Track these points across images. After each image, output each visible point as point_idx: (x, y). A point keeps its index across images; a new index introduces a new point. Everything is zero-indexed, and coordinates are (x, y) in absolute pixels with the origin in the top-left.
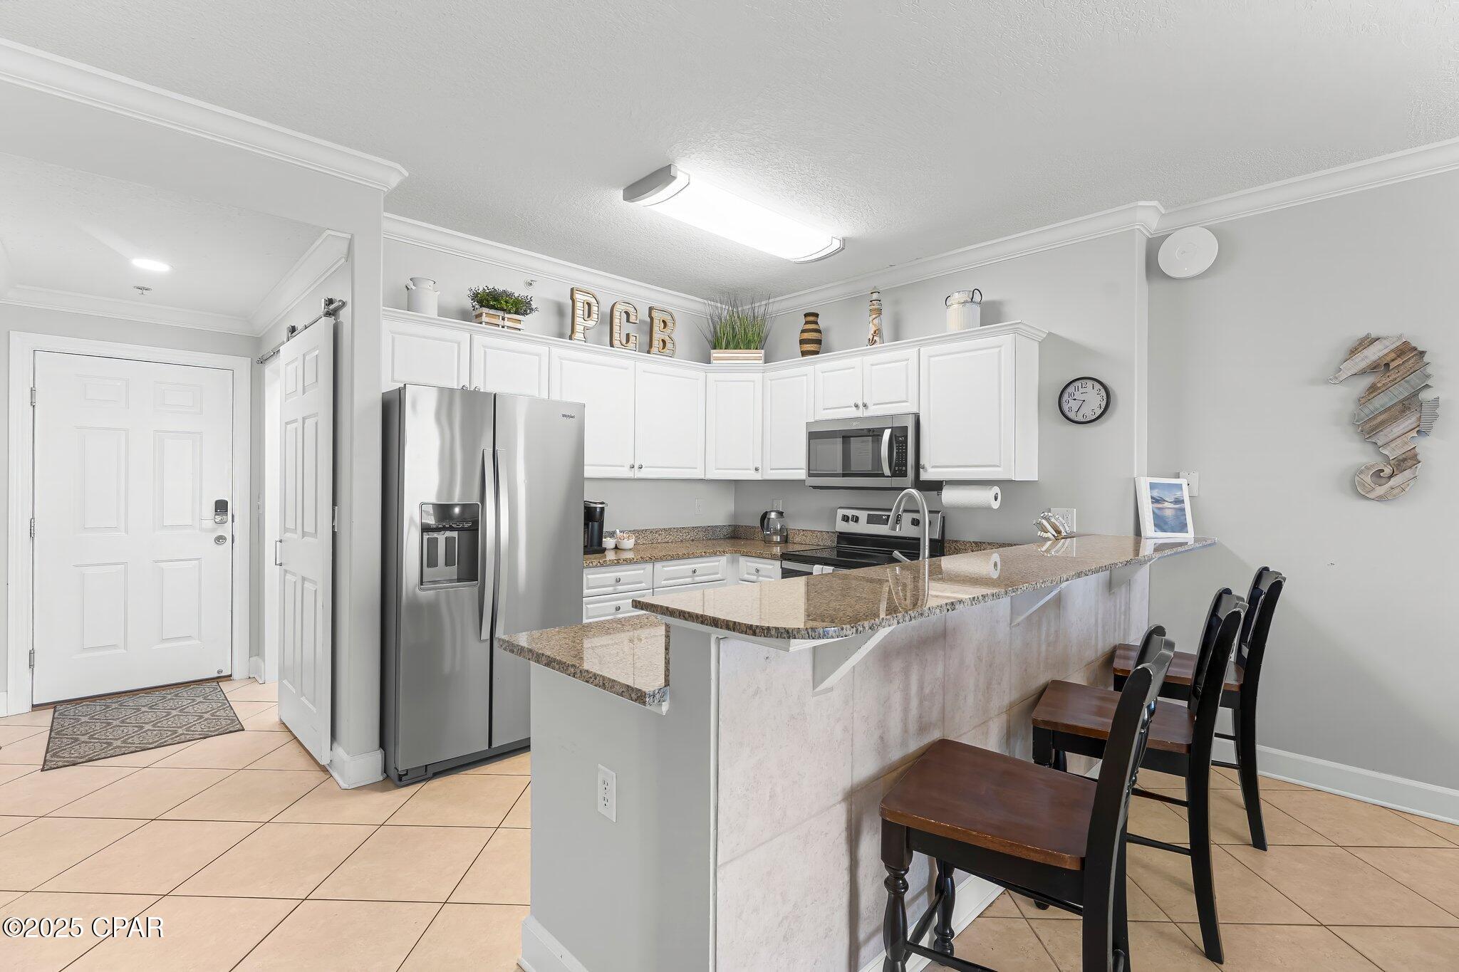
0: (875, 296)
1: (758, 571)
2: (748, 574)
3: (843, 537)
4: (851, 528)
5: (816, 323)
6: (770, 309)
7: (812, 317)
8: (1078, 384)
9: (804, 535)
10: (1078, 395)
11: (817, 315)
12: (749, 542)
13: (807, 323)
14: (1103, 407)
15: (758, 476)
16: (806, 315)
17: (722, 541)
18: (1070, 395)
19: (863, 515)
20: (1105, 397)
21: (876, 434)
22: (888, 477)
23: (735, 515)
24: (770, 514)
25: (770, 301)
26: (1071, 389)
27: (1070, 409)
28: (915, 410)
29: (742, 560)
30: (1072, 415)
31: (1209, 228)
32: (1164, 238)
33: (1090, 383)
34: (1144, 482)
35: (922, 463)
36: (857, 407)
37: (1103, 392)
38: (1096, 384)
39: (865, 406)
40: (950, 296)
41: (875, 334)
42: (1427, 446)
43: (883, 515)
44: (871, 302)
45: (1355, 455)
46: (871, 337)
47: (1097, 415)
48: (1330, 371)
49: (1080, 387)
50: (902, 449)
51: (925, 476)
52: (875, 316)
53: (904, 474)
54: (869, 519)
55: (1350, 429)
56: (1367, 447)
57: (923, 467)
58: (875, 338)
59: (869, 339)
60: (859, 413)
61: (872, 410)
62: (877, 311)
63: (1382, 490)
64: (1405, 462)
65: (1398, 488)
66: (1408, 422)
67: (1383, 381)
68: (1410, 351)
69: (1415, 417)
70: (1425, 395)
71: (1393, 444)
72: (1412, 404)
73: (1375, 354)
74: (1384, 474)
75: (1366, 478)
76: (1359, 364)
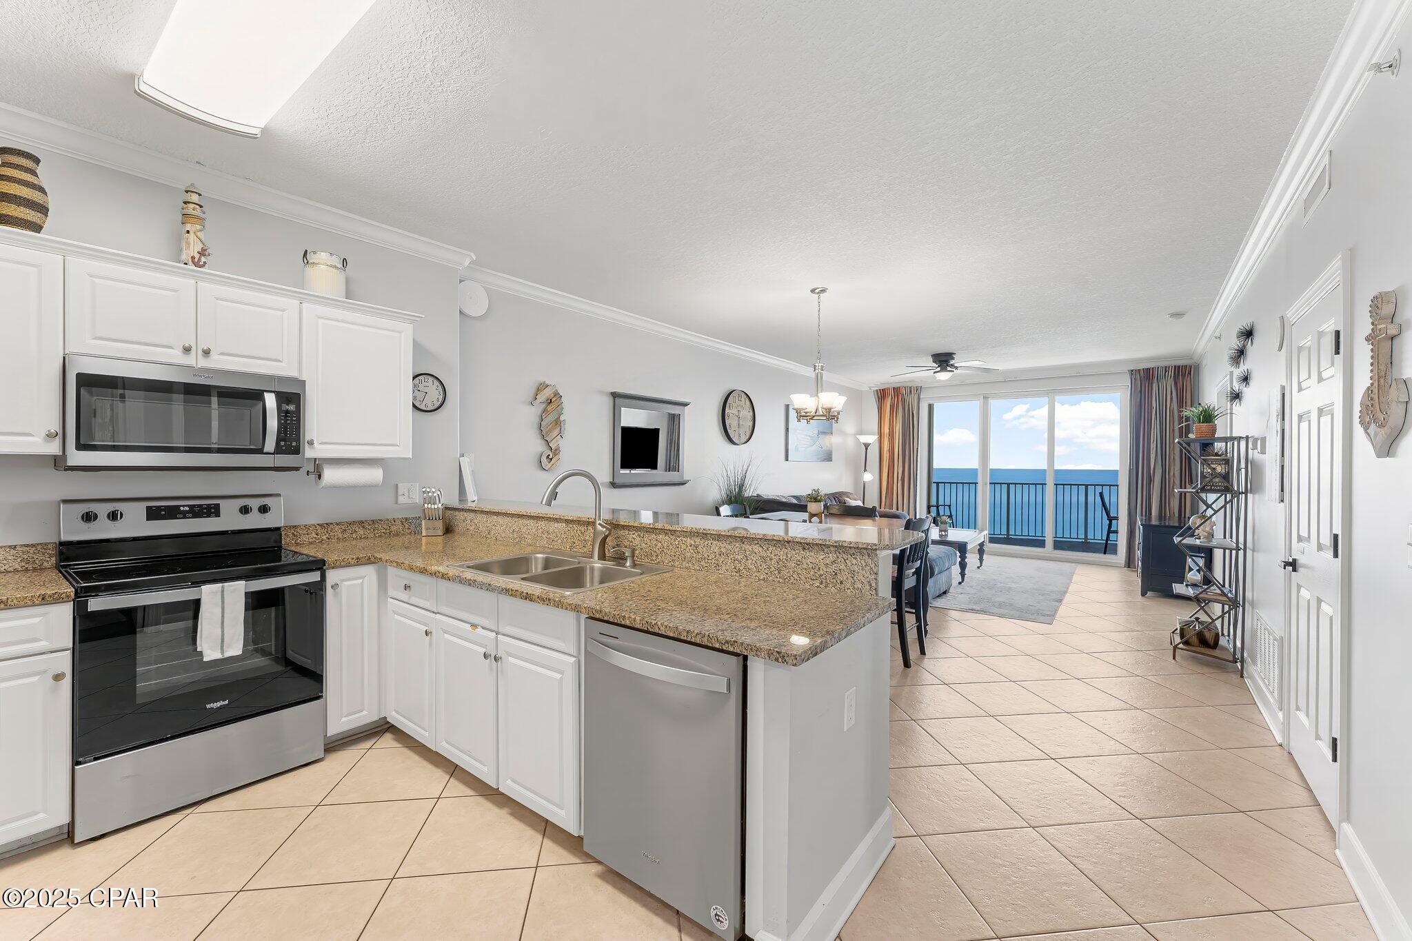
0: (193, 198)
5: (32, 172)
7: (21, 158)
8: (421, 378)
10: (422, 387)
13: (11, 166)
14: (440, 400)
18: (415, 386)
19: (136, 510)
20: (442, 392)
21: (246, 396)
22: (272, 453)
27: (415, 398)
28: (296, 374)
30: (417, 404)
31: (487, 290)
32: (462, 281)
33: (431, 379)
34: (465, 462)
35: (308, 438)
36: (187, 350)
37: (440, 388)
38: (435, 381)
39: (207, 353)
40: (315, 253)
41: (203, 253)
42: (562, 443)
43: (183, 506)
44: (185, 203)
45: (538, 446)
46: (197, 256)
47: (436, 407)
48: (530, 399)
49: (423, 381)
50: (292, 420)
51: (309, 453)
52: (198, 227)
53: (297, 451)
54: (153, 514)
55: (538, 432)
56: (543, 442)
57: (311, 443)
58: (203, 259)
59: (193, 257)
60: (191, 359)
61: (216, 360)
62: (200, 220)
63: (549, 465)
64: (556, 452)
65: (554, 465)
66: (556, 432)
67: (549, 408)
68: (557, 395)
69: (559, 429)
70: (562, 418)
71: (553, 441)
72: (558, 422)
73: (547, 393)
74: (550, 457)
75: (544, 459)
76: (542, 397)
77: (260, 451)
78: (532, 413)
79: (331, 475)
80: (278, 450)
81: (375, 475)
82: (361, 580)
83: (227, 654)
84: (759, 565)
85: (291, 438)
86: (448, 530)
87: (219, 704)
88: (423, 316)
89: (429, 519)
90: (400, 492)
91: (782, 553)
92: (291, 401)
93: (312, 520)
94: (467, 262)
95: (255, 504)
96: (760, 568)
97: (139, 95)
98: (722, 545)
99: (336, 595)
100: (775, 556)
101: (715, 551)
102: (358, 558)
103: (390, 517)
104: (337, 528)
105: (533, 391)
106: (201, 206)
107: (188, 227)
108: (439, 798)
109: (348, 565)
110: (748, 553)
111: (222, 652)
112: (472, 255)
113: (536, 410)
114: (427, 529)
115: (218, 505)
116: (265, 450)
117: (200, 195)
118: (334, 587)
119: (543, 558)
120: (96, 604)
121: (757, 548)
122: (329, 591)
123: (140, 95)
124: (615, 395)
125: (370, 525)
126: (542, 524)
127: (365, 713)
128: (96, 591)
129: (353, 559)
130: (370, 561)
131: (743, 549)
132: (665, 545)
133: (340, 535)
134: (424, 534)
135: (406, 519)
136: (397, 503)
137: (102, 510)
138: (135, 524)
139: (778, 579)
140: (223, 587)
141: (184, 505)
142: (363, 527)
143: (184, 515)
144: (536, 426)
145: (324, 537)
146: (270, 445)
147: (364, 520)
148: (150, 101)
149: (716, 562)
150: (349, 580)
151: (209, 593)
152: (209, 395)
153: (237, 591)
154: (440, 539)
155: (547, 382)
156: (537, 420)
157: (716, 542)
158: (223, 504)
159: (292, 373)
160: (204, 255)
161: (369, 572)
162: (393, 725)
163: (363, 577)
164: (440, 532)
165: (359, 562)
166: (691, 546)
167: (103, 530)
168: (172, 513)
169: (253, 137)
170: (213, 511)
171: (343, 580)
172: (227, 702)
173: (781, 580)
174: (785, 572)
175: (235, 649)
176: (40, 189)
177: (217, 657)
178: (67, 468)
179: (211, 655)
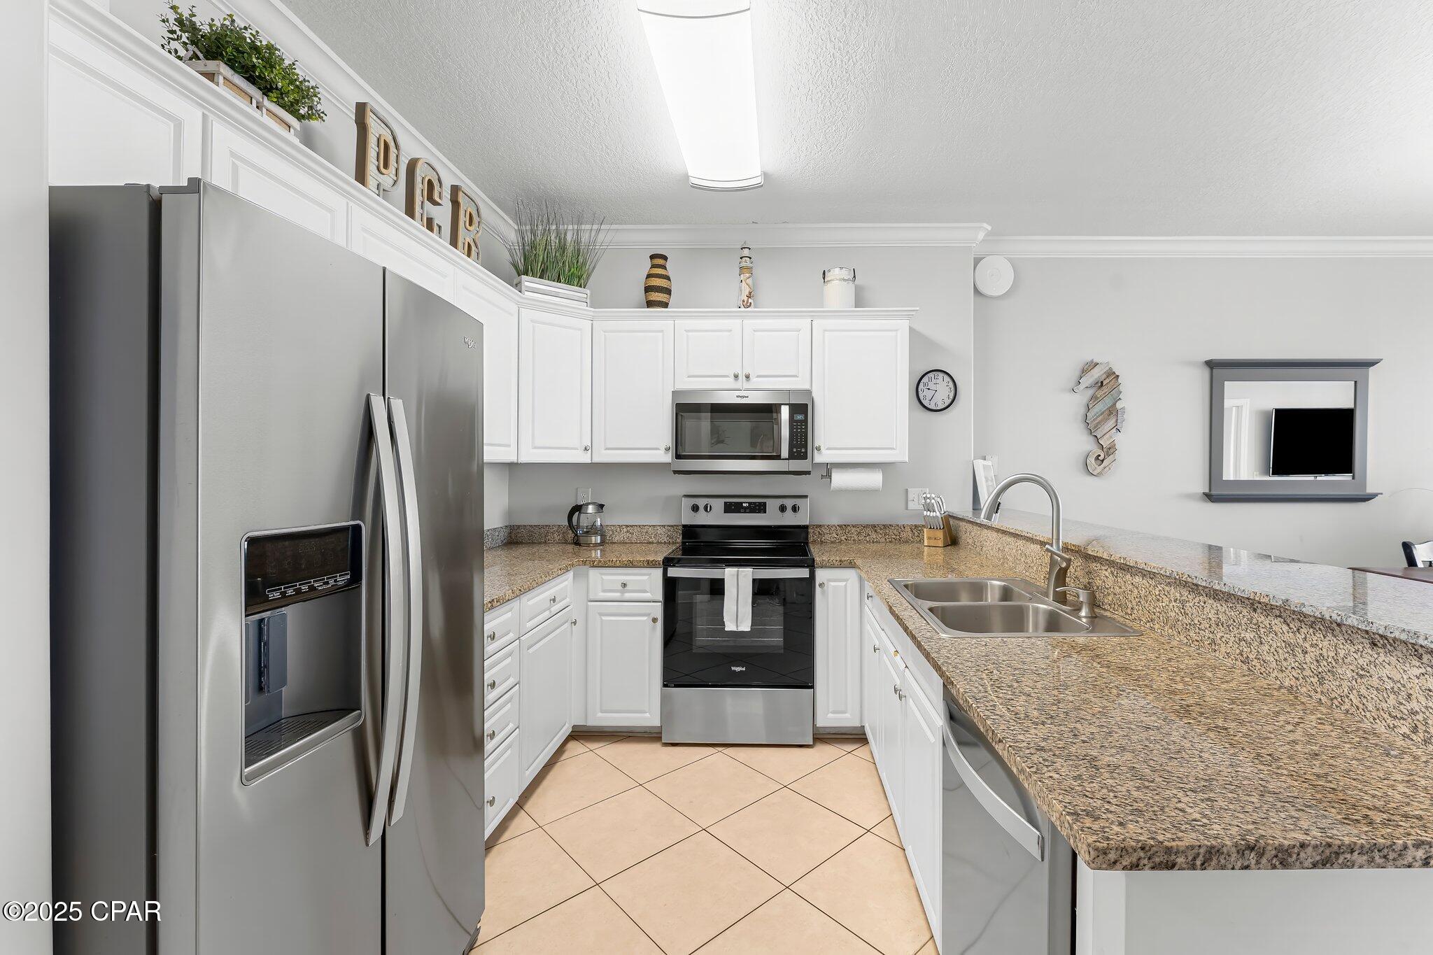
0: (746, 252)
1: (624, 585)
2: (604, 591)
3: (690, 532)
4: (702, 519)
5: (664, 267)
6: (601, 236)
7: (658, 259)
8: (931, 375)
9: (628, 532)
10: (931, 385)
11: (665, 258)
12: (542, 549)
13: (653, 266)
14: (951, 397)
15: (585, 458)
16: (652, 257)
17: (500, 552)
18: (925, 385)
19: (718, 505)
20: (953, 389)
21: (769, 410)
22: (786, 459)
23: (510, 513)
24: (587, 508)
25: (603, 227)
26: (925, 380)
27: (925, 396)
28: (807, 387)
29: (594, 574)
30: (926, 403)
31: (1010, 260)
32: (981, 259)
33: (941, 375)
34: (979, 464)
35: (816, 445)
36: (736, 377)
37: (951, 384)
38: (946, 377)
39: (748, 377)
40: (829, 271)
41: (750, 295)
42: (1121, 440)
43: (744, 503)
44: (741, 258)
45: (1085, 444)
46: (746, 299)
47: (947, 404)
48: (1072, 383)
49: (933, 379)
50: (801, 428)
51: (819, 458)
52: (748, 275)
53: (804, 456)
54: (730, 508)
55: (1083, 426)
56: (1092, 438)
57: (819, 449)
58: (750, 300)
59: (744, 301)
60: (738, 385)
61: (755, 382)
62: (750, 269)
63: (1099, 469)
64: (1110, 450)
65: (1107, 468)
66: (1111, 423)
67: (1100, 393)
68: (1112, 375)
69: (1114, 420)
70: (1119, 405)
71: (1105, 437)
72: (1112, 411)
73: (1097, 374)
74: (1100, 458)
75: (1091, 460)
76: (1088, 380)
77: (778, 457)
78: (1077, 401)
79: (840, 479)
80: (792, 456)
81: (874, 479)
82: (844, 583)
83: (740, 629)
84: (1282, 658)
85: (801, 445)
86: (953, 541)
87: (740, 669)
88: (918, 309)
89: (931, 528)
90: (911, 497)
91: (1326, 644)
92: (801, 410)
93: (835, 521)
94: (981, 236)
95: (789, 503)
96: (1285, 664)
97: (693, 187)
98: (1220, 608)
99: (823, 593)
100: (1312, 646)
101: (1210, 616)
102: (841, 561)
103: (900, 523)
104: (853, 530)
105: (1078, 373)
106: (750, 258)
107: (742, 277)
108: (869, 831)
109: (832, 566)
110: (1262, 630)
111: (737, 627)
112: (985, 225)
113: (1081, 398)
114: (929, 538)
115: (765, 504)
116: (782, 457)
117: (750, 249)
118: (820, 585)
119: (1000, 586)
120: (674, 573)
121: (1278, 625)
122: (818, 589)
123: (695, 186)
124: (1211, 365)
125: (881, 529)
126: (1020, 543)
127: (847, 715)
128: (677, 564)
129: (837, 561)
130: (852, 565)
131: (1254, 621)
132: (1143, 593)
133: (856, 538)
134: (926, 544)
135: (916, 526)
136: (907, 508)
137: (701, 504)
138: (716, 515)
139: (1319, 696)
140: (739, 573)
142: (876, 531)
143: (746, 510)
144: (1080, 417)
145: (843, 538)
146: (785, 452)
147: (876, 523)
148: (696, 188)
149: (1211, 635)
150: (835, 581)
151: (731, 575)
153: (748, 578)
154: (940, 550)
155: (1095, 361)
156: (1083, 410)
157: (1211, 601)
158: (769, 502)
159: (804, 385)
160: (750, 297)
161: (851, 574)
162: (867, 738)
163: (846, 580)
164: (940, 543)
165: (841, 565)
166: (1175, 601)
167: (699, 519)
168: (739, 508)
169: (759, 186)
170: (760, 508)
171: (829, 580)
173: (1324, 699)
174: (1331, 684)
175: (746, 626)
176: (668, 278)
177: (735, 629)
178: (676, 472)
179: (730, 626)
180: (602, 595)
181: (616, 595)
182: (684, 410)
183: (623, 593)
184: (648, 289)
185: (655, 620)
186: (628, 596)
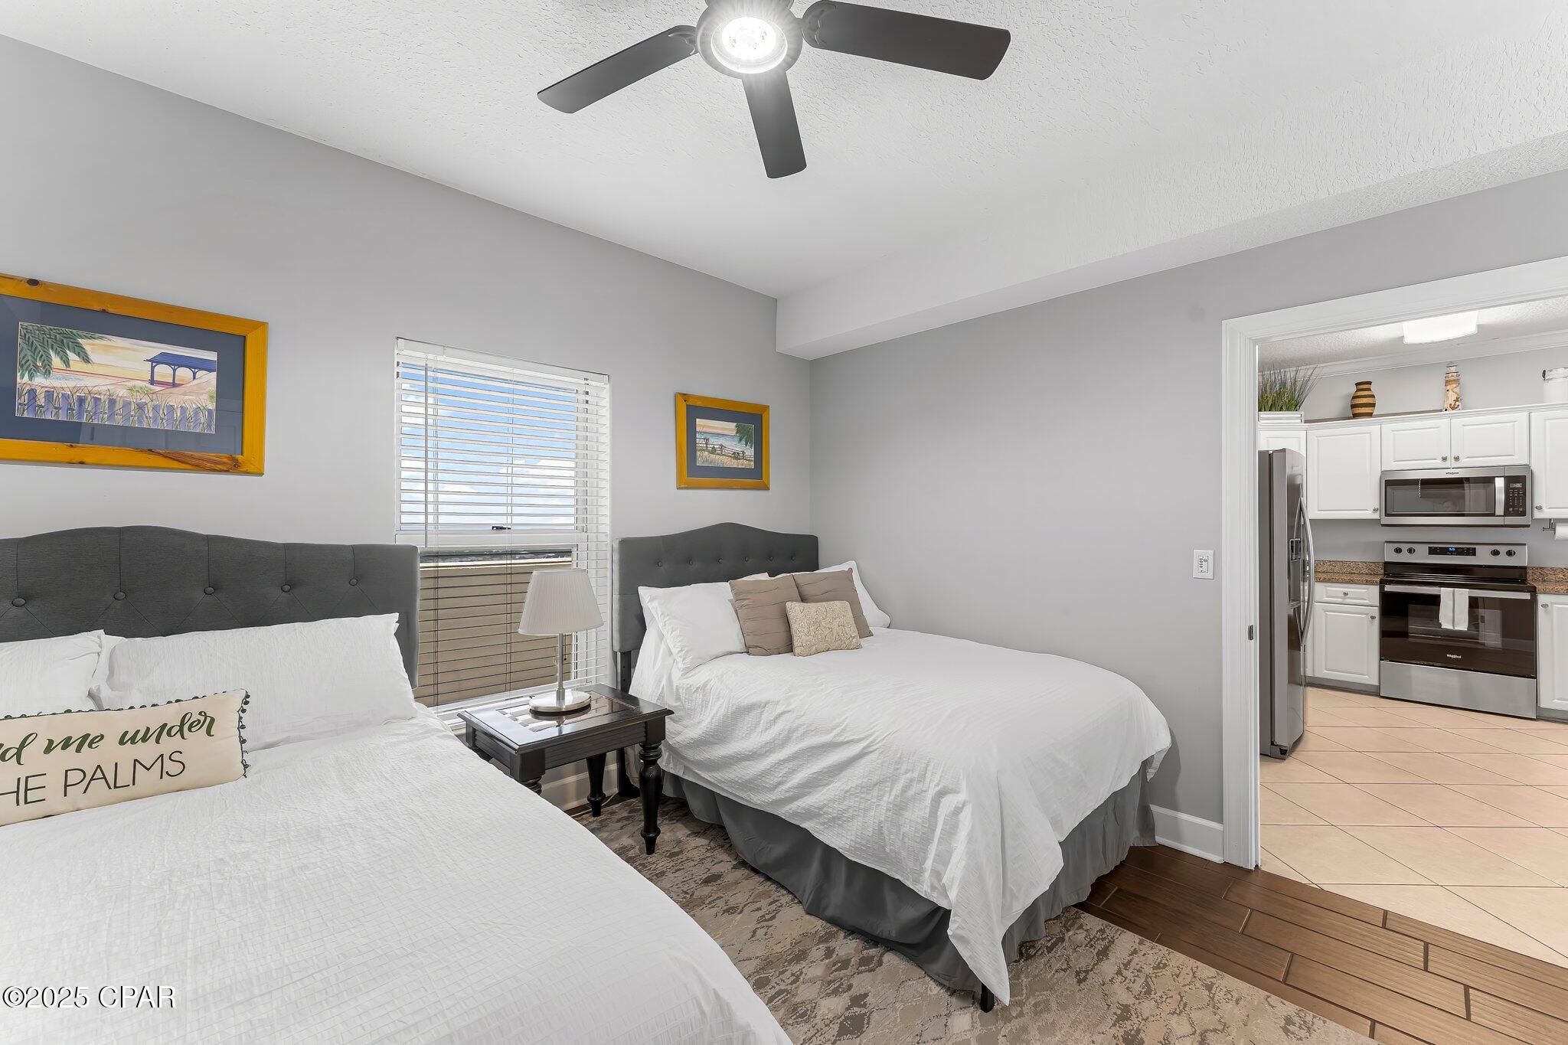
0: (1453, 369)
1: (1346, 594)
2: (1328, 597)
4: (1408, 558)
5: (1369, 390)
7: (1364, 385)
11: (1371, 383)
13: (1359, 390)
16: (1358, 384)
19: (1423, 548)
21: (1482, 481)
22: (1501, 516)
28: (1525, 462)
29: (1319, 586)
35: (1536, 504)
36: (1444, 459)
39: (1457, 459)
40: (1550, 371)
41: (1457, 400)
44: (1447, 374)
46: (1453, 403)
50: (1519, 493)
51: (1540, 515)
52: (1455, 385)
54: (1432, 551)
57: (1539, 507)
58: (1457, 403)
59: (1451, 405)
60: (1447, 464)
61: (1464, 462)
62: (1457, 381)
77: (1492, 515)
80: (1508, 514)
83: (1457, 628)
85: (1518, 505)
87: (1455, 657)
92: (1519, 480)
95: (1502, 549)
99: (1546, 611)
107: (1448, 387)
111: (1454, 626)
115: (1475, 548)
116: (1497, 514)
118: (1543, 604)
120: (1388, 588)
122: (1539, 607)
128: (1390, 583)
129: (1562, 589)
137: (1405, 547)
138: (1422, 556)
140: (1454, 591)
141: (1452, 547)
143: (1452, 553)
146: (1499, 511)
151: (1445, 593)
152: (1463, 483)
153: (1463, 595)
158: (1480, 548)
159: (1521, 461)
160: (1459, 401)
167: (1404, 558)
168: (1444, 551)
170: (1469, 552)
171: (1553, 602)
172: (1460, 657)
175: (1463, 626)
176: (1373, 396)
177: (1451, 628)
178: (1383, 525)
179: (1446, 625)
180: (1326, 599)
181: (1340, 600)
182: (1392, 485)
183: (1344, 599)
184: (1353, 406)
185: (1373, 618)
186: (1348, 601)
